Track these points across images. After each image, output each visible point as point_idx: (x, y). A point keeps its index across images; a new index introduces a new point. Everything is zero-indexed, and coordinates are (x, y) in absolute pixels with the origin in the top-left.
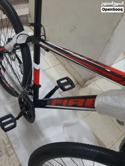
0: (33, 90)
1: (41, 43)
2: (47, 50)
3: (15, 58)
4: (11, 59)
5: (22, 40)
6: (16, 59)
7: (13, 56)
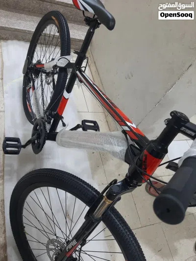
0: (53, 119)
1: (78, 72)
2: (81, 81)
3: (51, 82)
4: (46, 81)
5: (62, 63)
6: (52, 84)
7: (50, 79)
